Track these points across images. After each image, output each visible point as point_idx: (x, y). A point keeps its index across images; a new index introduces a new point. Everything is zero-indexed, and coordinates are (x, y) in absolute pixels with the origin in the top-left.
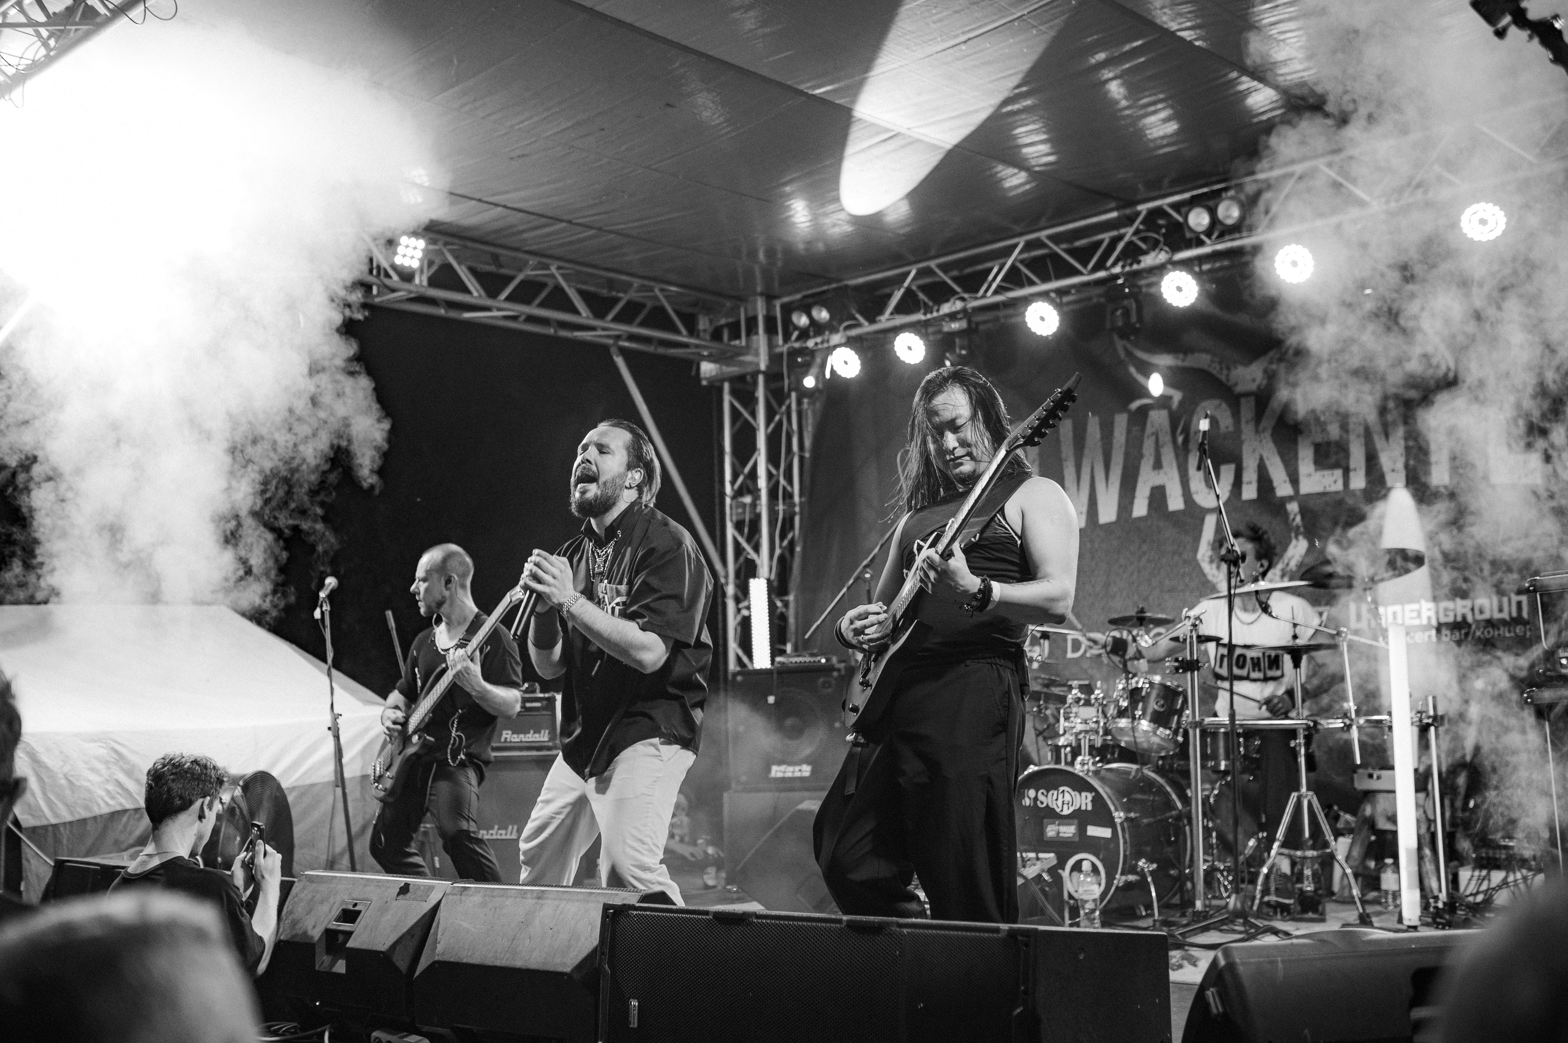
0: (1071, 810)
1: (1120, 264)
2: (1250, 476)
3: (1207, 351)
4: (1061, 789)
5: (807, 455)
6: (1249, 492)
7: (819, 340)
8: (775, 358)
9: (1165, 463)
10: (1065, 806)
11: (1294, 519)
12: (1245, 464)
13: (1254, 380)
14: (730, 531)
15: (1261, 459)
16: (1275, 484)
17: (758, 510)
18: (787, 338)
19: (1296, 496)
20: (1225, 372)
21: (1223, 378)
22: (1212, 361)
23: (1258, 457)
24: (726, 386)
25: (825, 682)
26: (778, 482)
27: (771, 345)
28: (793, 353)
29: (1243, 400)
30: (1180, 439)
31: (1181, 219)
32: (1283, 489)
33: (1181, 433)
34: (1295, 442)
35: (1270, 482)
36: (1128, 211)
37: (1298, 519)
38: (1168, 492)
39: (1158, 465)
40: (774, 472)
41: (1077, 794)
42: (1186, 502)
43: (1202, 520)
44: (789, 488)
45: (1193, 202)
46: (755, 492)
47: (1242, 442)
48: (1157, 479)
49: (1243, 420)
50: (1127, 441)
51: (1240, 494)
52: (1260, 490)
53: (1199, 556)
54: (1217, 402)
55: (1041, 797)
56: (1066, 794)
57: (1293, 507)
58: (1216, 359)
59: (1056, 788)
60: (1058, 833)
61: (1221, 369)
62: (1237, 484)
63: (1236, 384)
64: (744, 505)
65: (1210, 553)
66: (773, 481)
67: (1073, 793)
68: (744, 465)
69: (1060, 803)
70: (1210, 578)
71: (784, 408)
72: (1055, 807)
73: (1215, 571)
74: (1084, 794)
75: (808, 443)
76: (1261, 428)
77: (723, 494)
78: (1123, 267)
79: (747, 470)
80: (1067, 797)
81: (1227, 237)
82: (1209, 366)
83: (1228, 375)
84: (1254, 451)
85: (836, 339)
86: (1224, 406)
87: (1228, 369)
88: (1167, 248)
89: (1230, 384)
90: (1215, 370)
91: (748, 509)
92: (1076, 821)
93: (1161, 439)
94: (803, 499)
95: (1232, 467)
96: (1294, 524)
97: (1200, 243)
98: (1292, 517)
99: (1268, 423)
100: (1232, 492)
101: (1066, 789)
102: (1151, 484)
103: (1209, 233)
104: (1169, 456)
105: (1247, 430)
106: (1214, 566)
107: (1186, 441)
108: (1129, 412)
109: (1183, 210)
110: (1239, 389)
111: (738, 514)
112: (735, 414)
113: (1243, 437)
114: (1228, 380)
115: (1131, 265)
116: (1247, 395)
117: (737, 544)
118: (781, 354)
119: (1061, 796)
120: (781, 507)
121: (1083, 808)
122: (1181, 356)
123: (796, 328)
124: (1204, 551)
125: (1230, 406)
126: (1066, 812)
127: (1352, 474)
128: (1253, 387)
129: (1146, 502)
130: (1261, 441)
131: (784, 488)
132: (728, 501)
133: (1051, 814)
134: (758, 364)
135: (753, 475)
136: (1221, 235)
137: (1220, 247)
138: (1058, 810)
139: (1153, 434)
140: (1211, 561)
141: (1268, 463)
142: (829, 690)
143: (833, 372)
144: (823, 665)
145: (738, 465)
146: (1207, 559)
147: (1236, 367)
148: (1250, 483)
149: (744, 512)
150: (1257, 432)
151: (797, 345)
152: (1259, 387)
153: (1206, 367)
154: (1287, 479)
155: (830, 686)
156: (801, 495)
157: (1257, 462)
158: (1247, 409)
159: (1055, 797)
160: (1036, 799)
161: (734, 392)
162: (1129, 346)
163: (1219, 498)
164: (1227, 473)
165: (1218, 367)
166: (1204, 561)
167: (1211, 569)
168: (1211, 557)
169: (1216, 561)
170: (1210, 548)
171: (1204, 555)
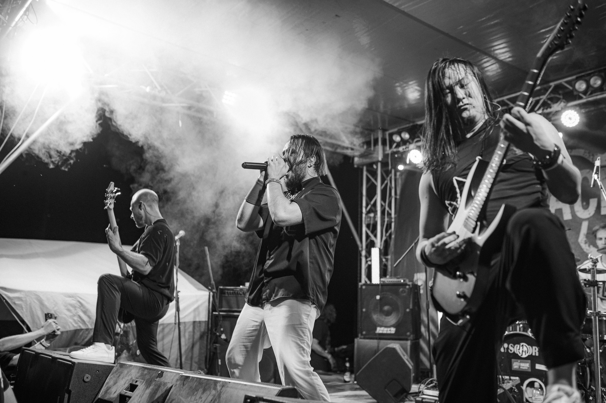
0: (527, 355)
1: (542, 109)
3: (582, 148)
4: (522, 344)
5: (398, 197)
7: (404, 147)
8: (386, 156)
10: (524, 353)
12: (602, 199)
14: (364, 229)
17: (376, 219)
18: (391, 147)
20: (591, 157)
22: (585, 152)
24: (365, 168)
25: (403, 291)
26: (385, 209)
27: (384, 150)
28: (393, 153)
31: (571, 88)
36: (545, 86)
38: (564, 211)
40: (383, 204)
41: (531, 347)
42: (572, 216)
44: (390, 211)
45: (577, 79)
46: (375, 212)
48: (558, 205)
51: (600, 212)
54: (588, 170)
55: (511, 348)
56: (524, 347)
59: (519, 343)
60: (520, 366)
61: (590, 156)
62: (599, 207)
64: (370, 217)
65: (585, 239)
66: (383, 208)
67: (528, 347)
68: (371, 200)
69: (521, 351)
70: (585, 250)
71: (389, 178)
72: (518, 353)
73: (587, 248)
74: (534, 347)
75: (398, 192)
77: (362, 213)
78: (543, 110)
79: (372, 202)
80: (525, 349)
81: (594, 95)
82: (584, 155)
83: (593, 158)
85: (412, 146)
87: (593, 155)
88: (564, 100)
90: (586, 156)
91: (372, 219)
92: (529, 361)
94: (396, 216)
95: (596, 200)
97: (581, 98)
100: (596, 211)
101: (524, 344)
103: (585, 92)
106: (587, 245)
109: (573, 83)
111: (368, 221)
112: (368, 180)
114: (593, 161)
115: (547, 109)
117: (367, 234)
118: (388, 154)
119: (521, 348)
120: (386, 219)
121: (534, 354)
123: (394, 142)
124: (582, 238)
126: (524, 356)
131: (388, 211)
132: (364, 216)
133: (516, 356)
134: (378, 158)
135: (375, 205)
136: (591, 93)
137: (590, 99)
138: (520, 355)
140: (586, 243)
142: (404, 294)
143: (410, 161)
144: (402, 283)
145: (368, 201)
146: (583, 242)
148: (605, 207)
149: (370, 220)
151: (395, 150)
155: (405, 292)
156: (395, 213)
159: (518, 348)
160: (508, 348)
161: (368, 171)
163: (590, 214)
164: (593, 203)
165: (588, 155)
166: (582, 243)
167: (586, 246)
168: (585, 241)
169: (588, 243)
170: (585, 237)
171: (582, 240)
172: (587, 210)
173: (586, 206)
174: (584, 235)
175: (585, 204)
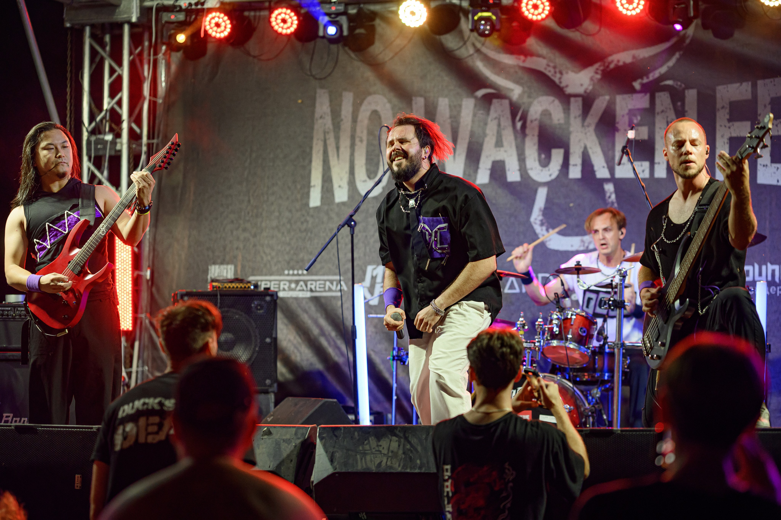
2: (576, 160)
3: (544, 58)
5: (160, 101)
6: (575, 172)
8: (145, 12)
9: (505, 143)
11: (610, 197)
12: (572, 150)
13: (582, 85)
15: (585, 148)
16: (596, 168)
17: (118, 147)
19: (612, 179)
20: (558, 75)
21: (557, 80)
22: (548, 65)
23: (583, 146)
24: (88, 30)
25: (258, 305)
28: (162, 9)
29: (572, 99)
30: (519, 125)
32: (602, 172)
33: (520, 120)
34: (614, 136)
35: (592, 166)
37: (613, 197)
38: (507, 167)
39: (499, 144)
42: (521, 176)
43: (536, 192)
47: (570, 133)
48: (500, 155)
49: (572, 116)
50: (473, 121)
51: (567, 173)
52: (583, 171)
53: (532, 219)
54: (551, 98)
57: (609, 188)
58: (552, 64)
61: (555, 73)
62: (566, 164)
63: (567, 86)
64: (103, 142)
65: (541, 218)
73: (544, 232)
76: (586, 124)
82: (546, 69)
83: (560, 78)
84: (580, 141)
86: (557, 102)
87: (561, 73)
89: (562, 85)
90: (550, 72)
93: (502, 124)
95: (561, 151)
96: (610, 200)
98: (608, 195)
99: (593, 118)
100: (560, 171)
102: (492, 159)
104: (509, 136)
105: (575, 125)
106: (544, 228)
107: (524, 127)
108: (476, 98)
110: (569, 91)
111: (96, 149)
113: (571, 129)
114: (560, 82)
116: (576, 96)
118: (151, 8)
122: (522, 57)
124: (536, 216)
125: (562, 102)
127: (656, 166)
128: (581, 90)
129: (488, 172)
130: (586, 134)
132: (85, 136)
139: (496, 118)
140: (542, 224)
141: (590, 152)
142: (261, 311)
143: (207, 32)
144: (252, 291)
146: (538, 222)
147: (567, 73)
148: (576, 165)
149: (104, 148)
150: (583, 126)
152: (585, 92)
153: (542, 69)
154: (605, 165)
155: (262, 308)
157: (582, 150)
158: (576, 106)
161: (93, 36)
162: (479, 45)
163: (550, 175)
164: (557, 155)
165: (552, 70)
166: (535, 223)
167: (542, 230)
168: (541, 221)
169: (546, 224)
170: (541, 213)
171: (536, 219)
172: (547, 169)
173: (545, 163)
174: (540, 210)
175: (543, 156)
